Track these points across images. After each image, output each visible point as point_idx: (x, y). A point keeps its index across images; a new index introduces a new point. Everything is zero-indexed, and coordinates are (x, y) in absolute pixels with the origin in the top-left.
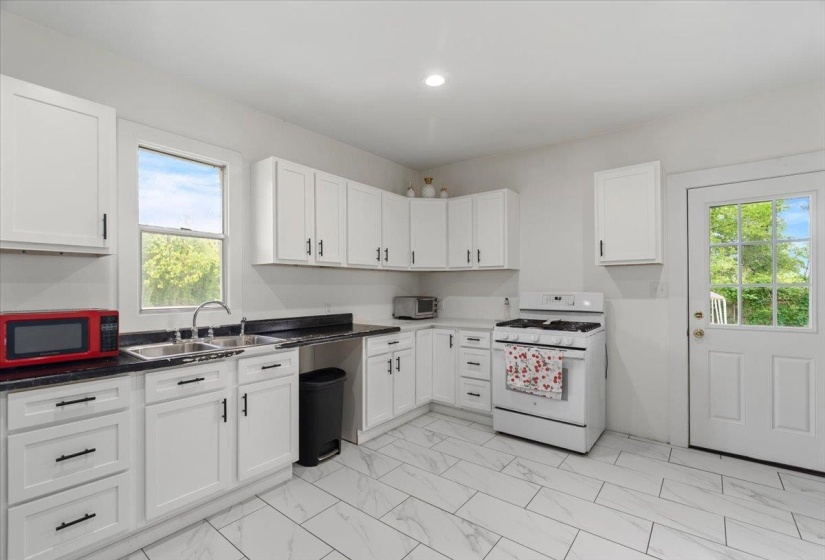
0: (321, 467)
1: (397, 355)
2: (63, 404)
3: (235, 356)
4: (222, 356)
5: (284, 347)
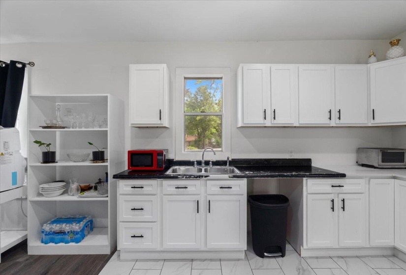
0: (266, 260)
1: (342, 197)
2: (134, 187)
3: (204, 178)
4: (197, 177)
5: (234, 177)
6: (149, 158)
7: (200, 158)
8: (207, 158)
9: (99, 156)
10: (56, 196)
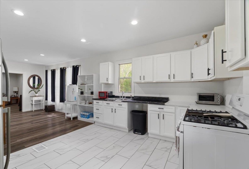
1: (163, 113)
3: (114, 101)
5: (123, 101)
6: (104, 94)
7: (121, 95)
8: (124, 95)
9: (92, 93)
10: (83, 104)
